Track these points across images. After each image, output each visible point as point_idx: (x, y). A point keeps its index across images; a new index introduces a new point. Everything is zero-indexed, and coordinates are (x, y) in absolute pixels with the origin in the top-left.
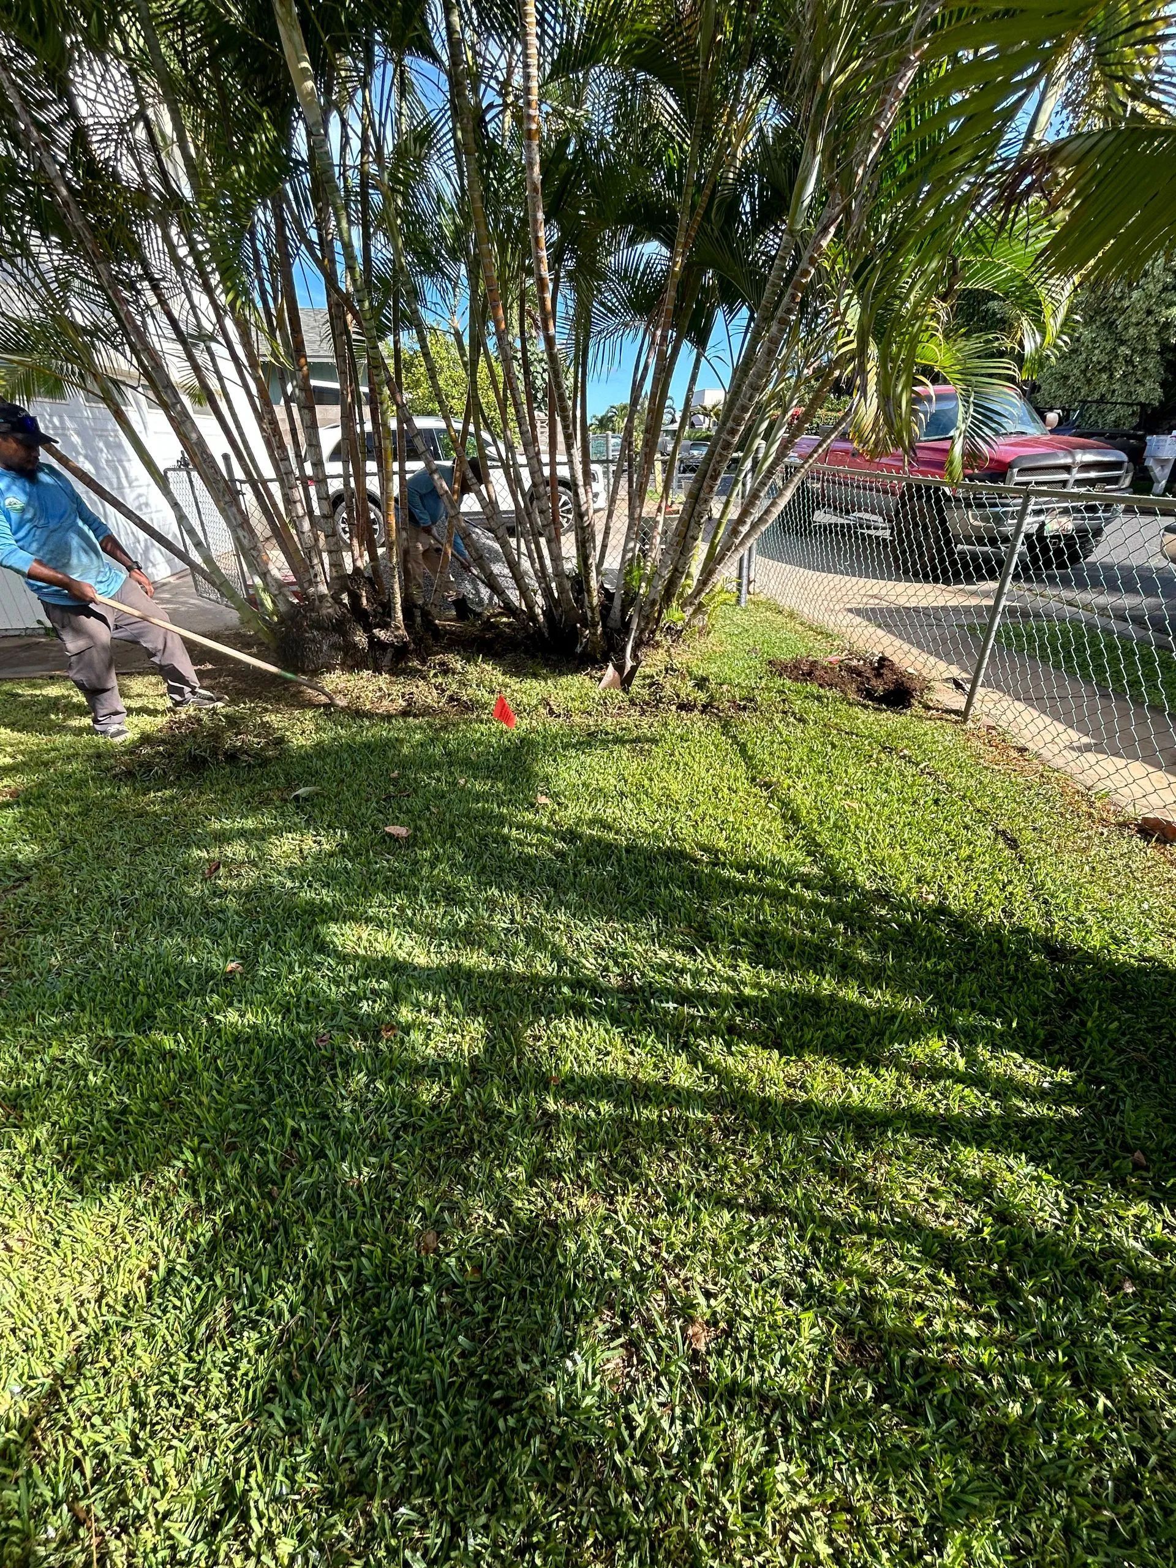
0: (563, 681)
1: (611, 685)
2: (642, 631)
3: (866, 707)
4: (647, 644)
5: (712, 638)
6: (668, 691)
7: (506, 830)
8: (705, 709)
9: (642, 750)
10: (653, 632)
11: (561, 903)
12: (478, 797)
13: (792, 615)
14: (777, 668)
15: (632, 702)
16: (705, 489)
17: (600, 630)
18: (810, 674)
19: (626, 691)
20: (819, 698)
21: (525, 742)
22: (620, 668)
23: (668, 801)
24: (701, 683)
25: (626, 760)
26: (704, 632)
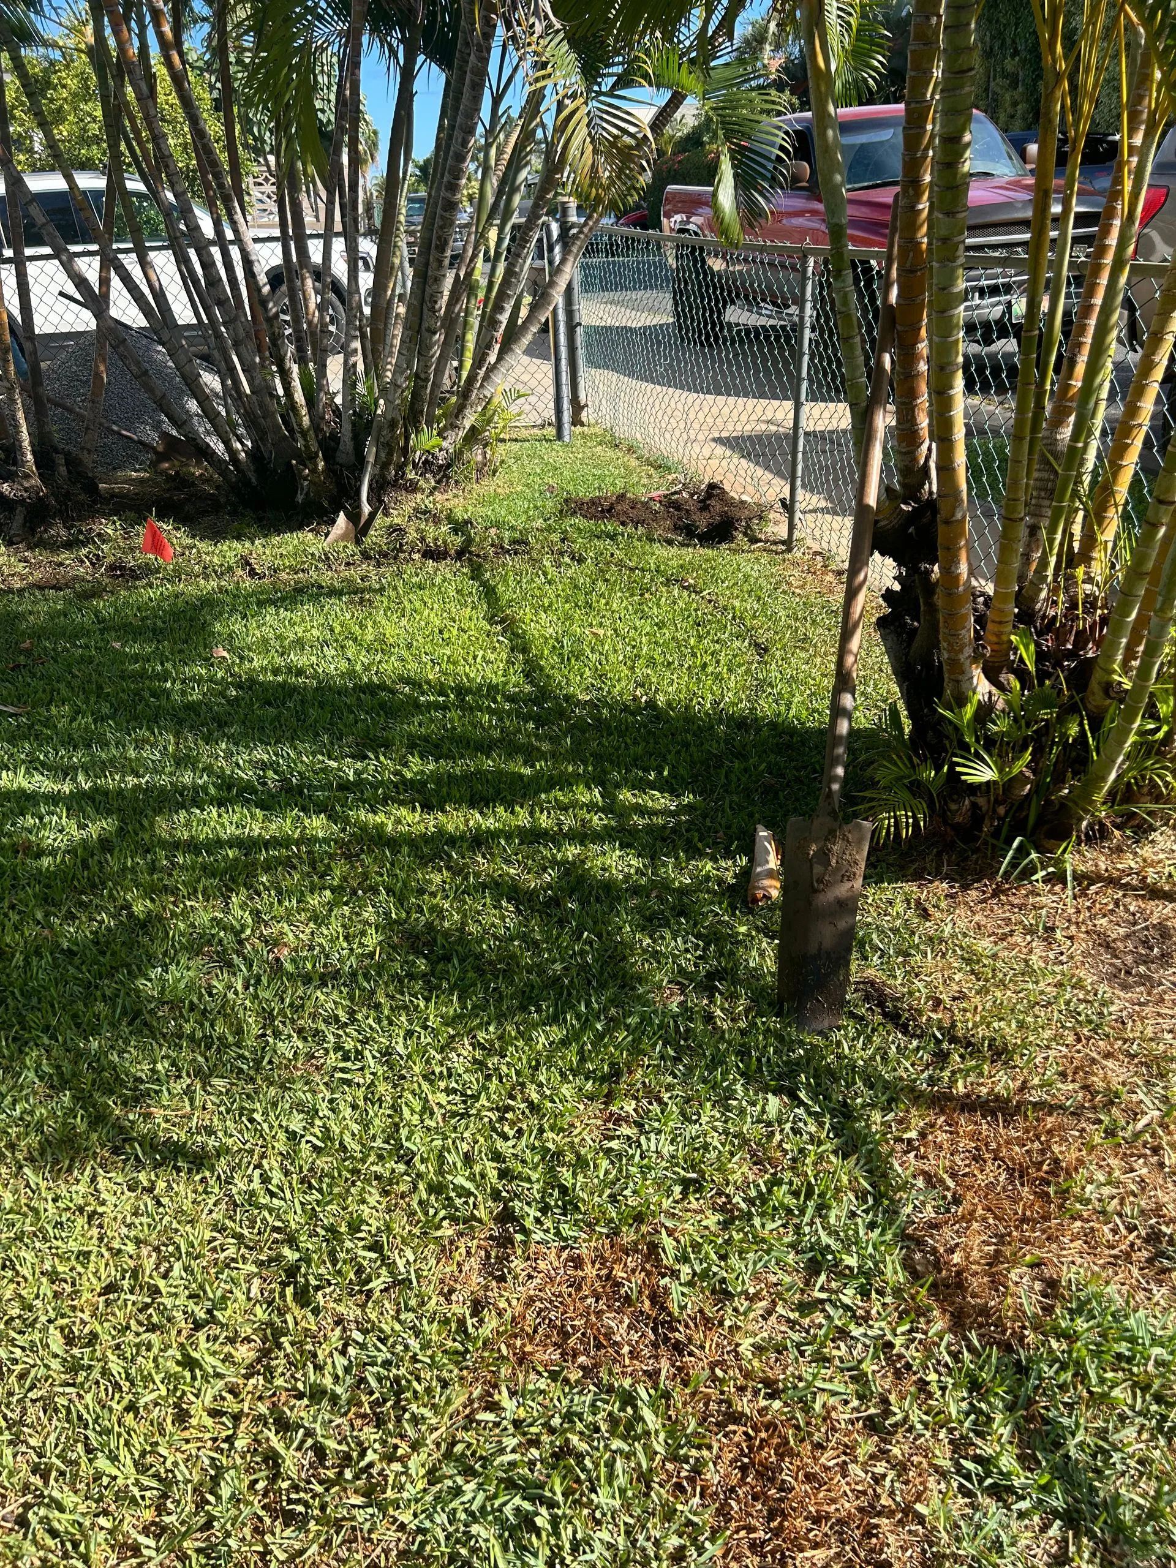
0: (276, 540)
1: (344, 537)
2: (385, 466)
3: (670, 542)
4: (395, 485)
5: (501, 477)
6: (412, 535)
7: (169, 685)
8: (460, 554)
9: (362, 600)
10: (401, 467)
11: (225, 735)
12: (136, 658)
13: (631, 450)
14: (572, 506)
15: (366, 556)
16: (433, 264)
17: (321, 465)
18: (609, 511)
19: (358, 542)
20: (612, 537)
21: (207, 602)
22: (354, 517)
23: (383, 646)
24: (460, 527)
25: (339, 612)
26: (486, 470)
